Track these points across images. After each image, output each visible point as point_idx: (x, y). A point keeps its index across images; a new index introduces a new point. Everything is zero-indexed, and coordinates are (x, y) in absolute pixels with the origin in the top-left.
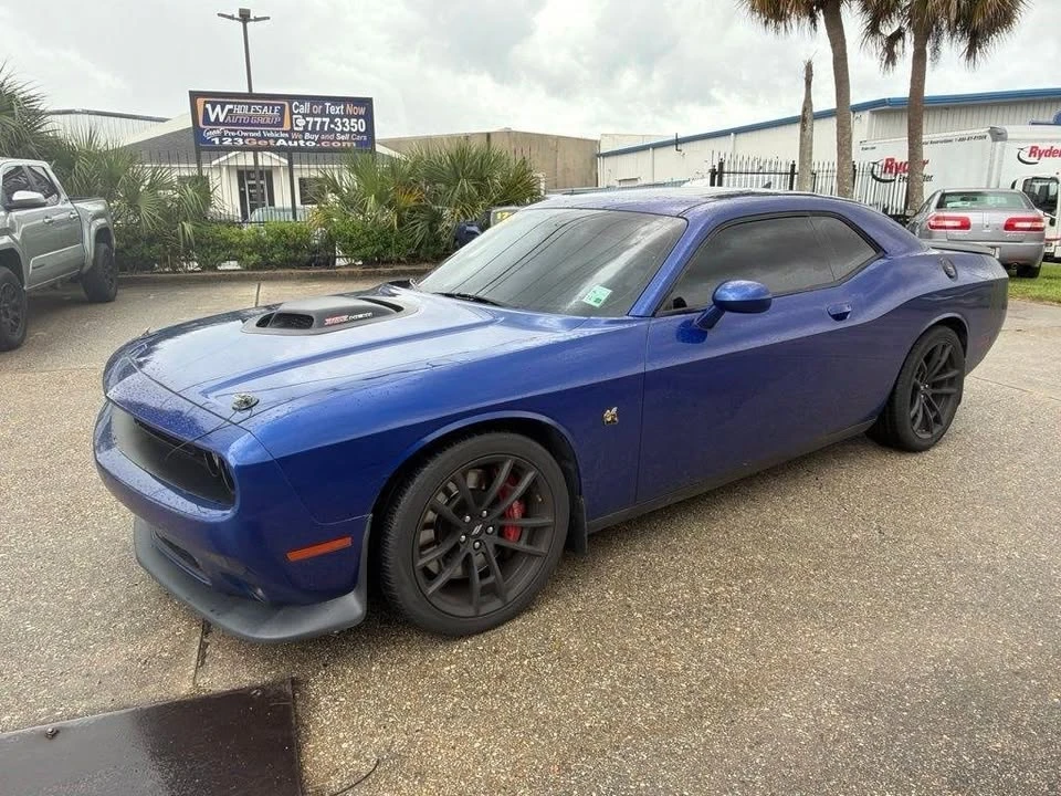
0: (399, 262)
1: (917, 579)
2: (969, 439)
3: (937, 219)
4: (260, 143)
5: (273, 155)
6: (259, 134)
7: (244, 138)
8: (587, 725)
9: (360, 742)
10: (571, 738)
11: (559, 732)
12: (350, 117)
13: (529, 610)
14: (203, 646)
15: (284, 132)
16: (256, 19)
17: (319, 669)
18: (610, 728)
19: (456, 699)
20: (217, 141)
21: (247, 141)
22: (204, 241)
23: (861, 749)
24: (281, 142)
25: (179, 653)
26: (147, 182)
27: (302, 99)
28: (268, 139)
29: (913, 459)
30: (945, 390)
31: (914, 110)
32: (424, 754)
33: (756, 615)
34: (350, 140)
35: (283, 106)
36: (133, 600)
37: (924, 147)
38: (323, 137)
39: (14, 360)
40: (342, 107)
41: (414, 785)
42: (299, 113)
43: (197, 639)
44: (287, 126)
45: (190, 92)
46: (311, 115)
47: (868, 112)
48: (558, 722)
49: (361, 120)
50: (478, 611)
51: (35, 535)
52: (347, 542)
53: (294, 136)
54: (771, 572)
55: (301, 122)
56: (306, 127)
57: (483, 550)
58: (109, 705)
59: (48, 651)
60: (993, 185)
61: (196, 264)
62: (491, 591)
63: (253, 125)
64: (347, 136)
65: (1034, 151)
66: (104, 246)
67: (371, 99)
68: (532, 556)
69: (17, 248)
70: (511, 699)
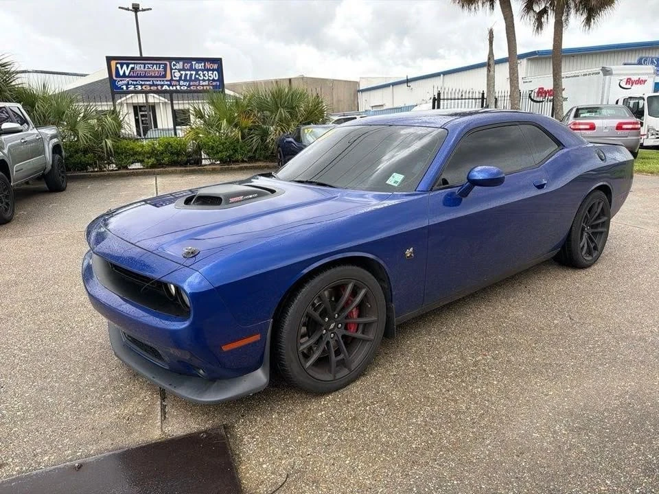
0: (243, 161)
1: (599, 346)
2: (614, 259)
3: (575, 124)
4: (152, 88)
5: (155, 95)
6: (151, 83)
7: (142, 85)
8: (414, 446)
9: (273, 463)
10: (406, 455)
11: (397, 451)
12: (208, 70)
13: (364, 375)
14: (163, 408)
15: (167, 81)
16: (143, 10)
17: (239, 419)
18: (429, 447)
19: (329, 434)
20: (125, 87)
21: (144, 87)
22: (119, 151)
23: (585, 453)
24: (165, 87)
25: (149, 413)
26: (82, 115)
27: (178, 60)
28: (157, 85)
29: (582, 273)
30: (600, 230)
31: (557, 57)
32: (315, 469)
33: (505, 373)
34: (209, 85)
35: (166, 65)
36: (113, 380)
37: (563, 80)
38: (191, 83)
39: (9, 230)
40: (203, 64)
41: (313, 489)
42: (176, 69)
43: (159, 403)
44: (169, 77)
45: (107, 57)
46: (184, 69)
47: (525, 59)
48: (395, 445)
49: (215, 72)
50: (335, 376)
51: (42, 341)
52: (257, 337)
53: (173, 83)
54: (510, 346)
55: (177, 74)
56: (180, 77)
57: (336, 338)
58: (110, 447)
59: (65, 415)
60: (605, 103)
61: (114, 166)
62: (343, 364)
63: (147, 77)
64: (206, 83)
65: (628, 81)
66: (57, 156)
67: (221, 59)
68: (364, 341)
69: (6, 159)
70: (363, 432)
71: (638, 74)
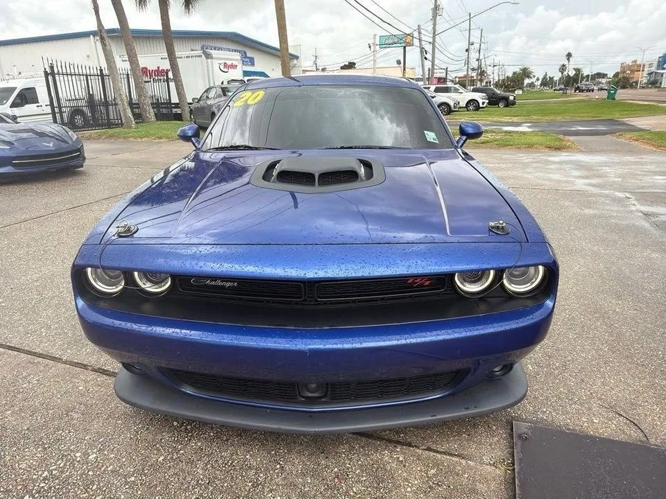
9: (594, 415)
65: (225, 66)
71: (231, 60)
